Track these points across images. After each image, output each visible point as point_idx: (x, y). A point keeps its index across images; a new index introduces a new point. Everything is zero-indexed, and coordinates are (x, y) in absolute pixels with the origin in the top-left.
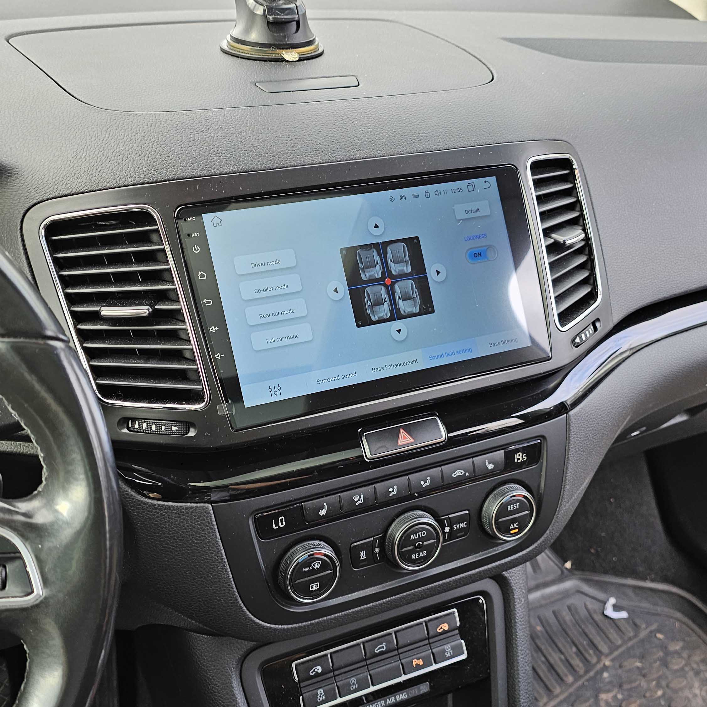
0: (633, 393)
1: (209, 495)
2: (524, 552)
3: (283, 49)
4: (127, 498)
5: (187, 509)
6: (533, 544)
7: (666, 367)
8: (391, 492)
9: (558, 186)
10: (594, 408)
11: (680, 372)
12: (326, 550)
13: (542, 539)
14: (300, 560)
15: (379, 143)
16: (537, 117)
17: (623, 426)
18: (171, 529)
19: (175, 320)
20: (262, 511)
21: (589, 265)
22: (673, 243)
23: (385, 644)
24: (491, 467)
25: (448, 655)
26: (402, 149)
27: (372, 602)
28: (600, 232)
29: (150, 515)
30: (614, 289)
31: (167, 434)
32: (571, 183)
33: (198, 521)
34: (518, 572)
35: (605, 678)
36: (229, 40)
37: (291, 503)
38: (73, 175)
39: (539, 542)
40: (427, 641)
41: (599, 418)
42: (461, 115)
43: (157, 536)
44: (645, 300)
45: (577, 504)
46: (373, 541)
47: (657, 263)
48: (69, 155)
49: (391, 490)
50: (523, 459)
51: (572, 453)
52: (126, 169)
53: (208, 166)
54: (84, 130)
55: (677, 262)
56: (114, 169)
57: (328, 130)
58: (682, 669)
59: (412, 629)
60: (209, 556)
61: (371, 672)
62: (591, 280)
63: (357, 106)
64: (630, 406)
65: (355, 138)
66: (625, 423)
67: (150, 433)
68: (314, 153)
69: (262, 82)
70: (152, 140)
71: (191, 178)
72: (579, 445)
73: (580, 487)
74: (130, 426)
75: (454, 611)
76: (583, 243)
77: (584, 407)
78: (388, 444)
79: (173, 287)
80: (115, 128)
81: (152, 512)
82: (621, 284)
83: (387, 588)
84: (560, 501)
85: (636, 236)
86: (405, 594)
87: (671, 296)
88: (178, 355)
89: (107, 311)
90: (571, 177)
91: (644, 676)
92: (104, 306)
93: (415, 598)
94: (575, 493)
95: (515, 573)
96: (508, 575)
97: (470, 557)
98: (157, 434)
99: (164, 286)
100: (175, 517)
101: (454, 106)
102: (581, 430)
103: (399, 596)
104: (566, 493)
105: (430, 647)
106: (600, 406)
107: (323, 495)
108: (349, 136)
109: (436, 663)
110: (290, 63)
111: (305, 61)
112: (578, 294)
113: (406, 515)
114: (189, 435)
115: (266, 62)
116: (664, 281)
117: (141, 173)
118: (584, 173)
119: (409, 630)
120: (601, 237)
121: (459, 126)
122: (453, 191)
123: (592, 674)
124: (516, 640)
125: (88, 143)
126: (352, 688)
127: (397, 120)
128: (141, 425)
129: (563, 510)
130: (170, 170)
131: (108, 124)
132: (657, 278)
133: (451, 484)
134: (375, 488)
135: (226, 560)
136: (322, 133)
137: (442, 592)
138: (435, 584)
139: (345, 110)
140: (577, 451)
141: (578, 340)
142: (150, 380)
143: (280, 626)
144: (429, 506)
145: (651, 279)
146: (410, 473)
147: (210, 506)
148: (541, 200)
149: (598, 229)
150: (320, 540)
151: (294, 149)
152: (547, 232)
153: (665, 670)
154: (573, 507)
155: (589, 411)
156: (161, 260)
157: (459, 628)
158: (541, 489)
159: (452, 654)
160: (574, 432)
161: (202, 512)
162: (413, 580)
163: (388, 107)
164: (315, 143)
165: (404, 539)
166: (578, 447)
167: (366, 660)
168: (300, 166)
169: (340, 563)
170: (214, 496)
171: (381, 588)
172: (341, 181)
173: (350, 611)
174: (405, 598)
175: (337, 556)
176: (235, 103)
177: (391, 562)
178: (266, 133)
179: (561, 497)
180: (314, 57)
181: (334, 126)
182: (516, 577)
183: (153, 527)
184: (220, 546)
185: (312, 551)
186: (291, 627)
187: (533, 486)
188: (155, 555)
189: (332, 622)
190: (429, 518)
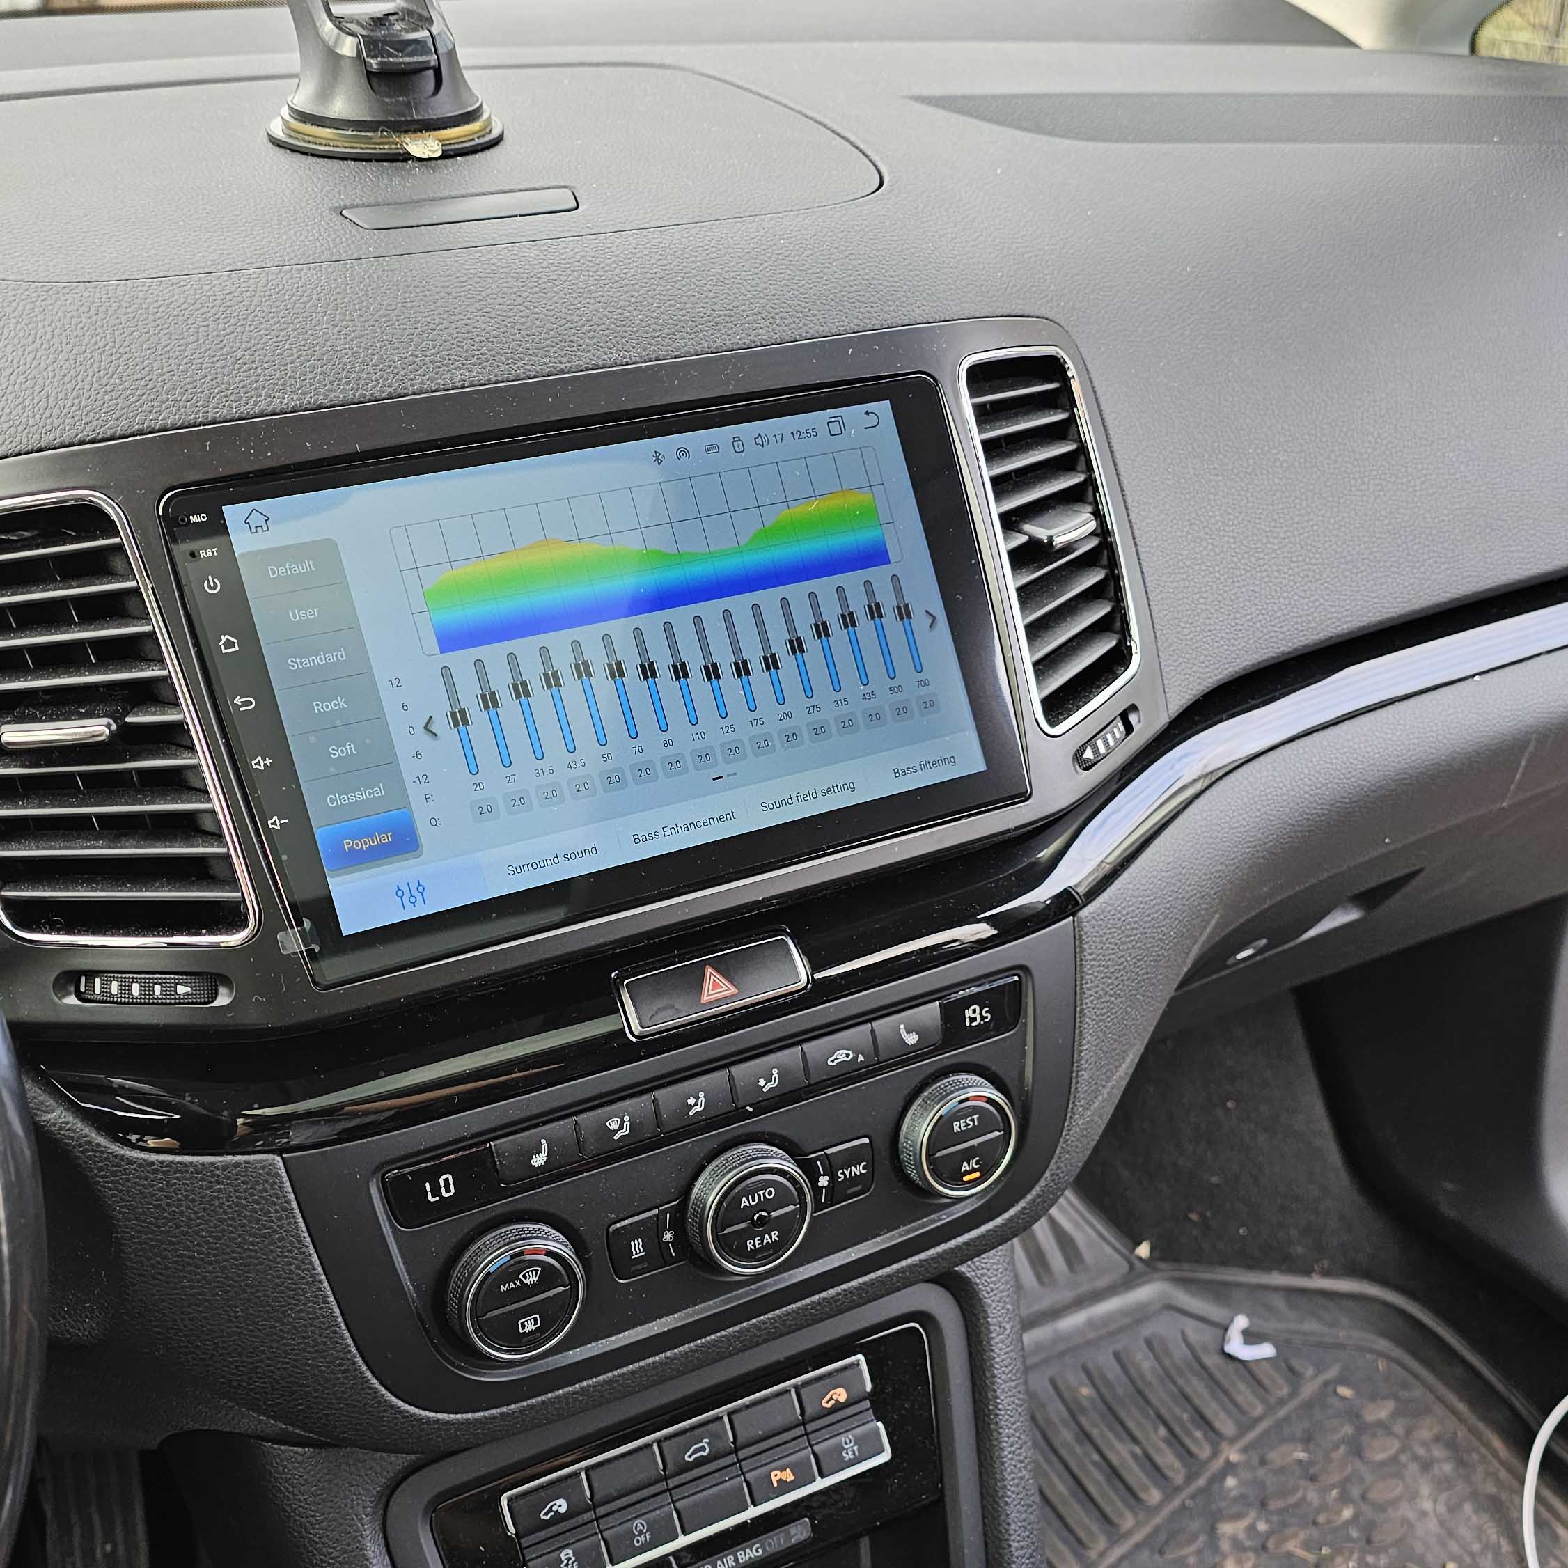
1: (286, 1135)
2: (999, 1221)
3: (406, 132)
4: (88, 1150)
5: (225, 1167)
6: (1017, 1202)
7: (1292, 805)
8: (691, 1107)
9: (1035, 417)
10: (1135, 900)
12: (554, 1243)
13: (1036, 1190)
14: (491, 1268)
15: (624, 334)
16: (981, 266)
17: (1203, 939)
18: (193, 1216)
19: (174, 748)
20: (399, 1164)
21: (1110, 589)
23: (706, 1441)
24: (912, 1039)
25: (849, 1456)
26: (675, 345)
27: (665, 1350)
28: (1133, 516)
29: (143, 1186)
30: (1167, 639)
31: (166, 1004)
32: (1064, 410)
33: (252, 1194)
34: (994, 1267)
35: (1230, 1490)
36: (289, 119)
37: (464, 1144)
39: (1029, 1197)
40: (802, 1428)
41: (1146, 922)
42: (808, 266)
43: (161, 1232)
45: (1110, 1110)
46: (657, 1216)
49: (691, 1101)
50: (983, 1018)
51: (1090, 1000)
52: (41, 411)
56: (14, 413)
57: (505, 308)
58: (1394, 1459)
59: (765, 1405)
60: (283, 1270)
61: (679, 1505)
62: (1114, 623)
63: (571, 254)
64: (1215, 894)
65: (569, 325)
66: (1208, 930)
67: (128, 1003)
68: (474, 360)
69: (357, 206)
70: (101, 345)
71: (194, 426)
72: (1104, 983)
73: (1113, 1075)
74: (83, 989)
75: (858, 1361)
76: (1093, 542)
77: (1111, 898)
78: (677, 1000)
79: (164, 673)
80: (14, 321)
81: (147, 1179)
82: (1183, 628)
83: (696, 1317)
84: (1070, 1106)
85: (1213, 520)
86: (737, 1328)
87: (1296, 650)
88: (187, 826)
89: (15, 734)
90: (1062, 398)
91: (1313, 1479)
92: (9, 722)
93: (761, 1336)
94: (1104, 1086)
95: (988, 1270)
96: (970, 1272)
97: (878, 1239)
98: (145, 1004)
99: (142, 670)
100: (201, 1187)
101: (791, 247)
102: (1108, 949)
103: (723, 1333)
104: (1083, 1087)
105: (809, 1441)
106: (1148, 896)
107: (538, 1121)
108: (553, 320)
109: (822, 1475)
110: (425, 162)
111: (459, 158)
112: (1089, 653)
113: (730, 1153)
114: (217, 1003)
115: (369, 163)
116: (1279, 617)
117: (77, 418)
118: (1093, 387)
119: (759, 1407)
120: (1136, 527)
121: (802, 290)
122: (797, 436)
123: (1201, 1482)
124: (997, 1415)
126: (638, 1541)
127: (663, 282)
128: (106, 987)
129: (1078, 1125)
130: (144, 409)
132: (1263, 611)
133: (825, 1080)
134: (655, 1100)
135: (323, 1277)
136: (492, 315)
137: (822, 1320)
138: (802, 1303)
139: (545, 264)
140: (1100, 996)
141: (1088, 754)
142: (123, 885)
143: (459, 1416)
144: (780, 1132)
145: (1251, 614)
146: (733, 1064)
147: (278, 1158)
148: (993, 449)
149: (1127, 509)
150: (538, 1221)
151: (428, 353)
152: (1010, 521)
153: (1358, 1464)
154: (1101, 1117)
155: (1124, 908)
156: (137, 613)
157: (872, 1396)
158: (1026, 1081)
159: (856, 1453)
160: (1091, 954)
161: (260, 1174)
162: (754, 1297)
163: (639, 255)
164: (477, 339)
165: (726, 1209)
166: (1101, 986)
167: (666, 1478)
168: (445, 390)
169: (584, 1268)
170: (297, 1136)
171: (683, 1318)
172: (538, 420)
173: (615, 1373)
174: (739, 1337)
175: (577, 1254)
176: (293, 255)
177: (702, 1259)
178: (363, 319)
179: (1072, 1097)
180: (479, 148)
181: (519, 299)
182: (990, 1278)
183: (151, 1213)
184: (307, 1247)
185: (518, 1247)
186: (485, 1417)
187: (1008, 1076)
188: (161, 1274)
189: (576, 1399)
190: (781, 1158)
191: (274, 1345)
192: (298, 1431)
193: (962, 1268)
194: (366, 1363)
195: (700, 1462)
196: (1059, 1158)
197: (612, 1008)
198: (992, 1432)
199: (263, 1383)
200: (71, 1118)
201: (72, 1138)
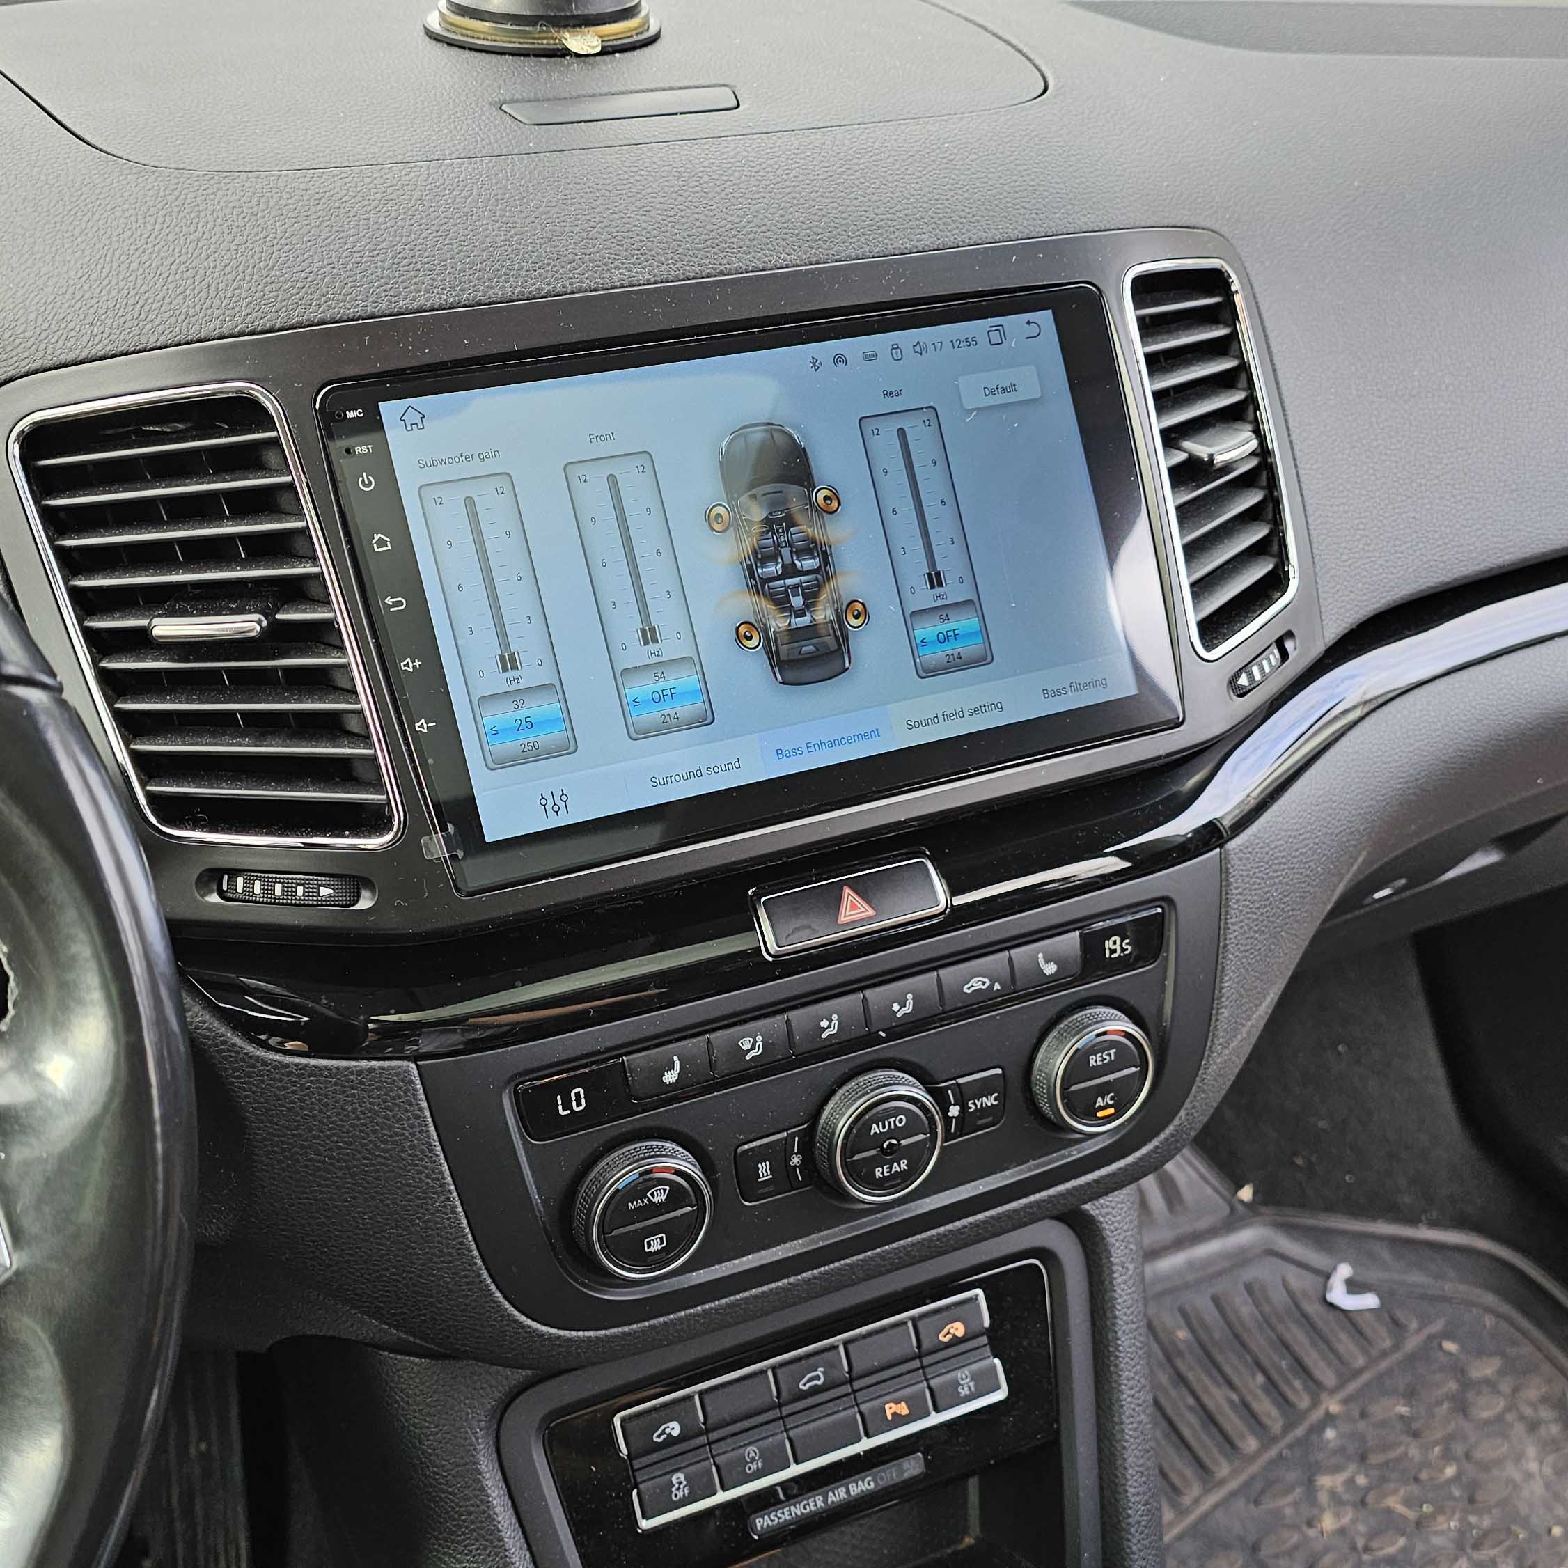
0: (1372, 799)
1: (416, 1043)
2: (1130, 1159)
3: (565, 26)
4: (223, 1051)
5: (360, 1072)
6: (1150, 1141)
7: (1446, 741)
8: (825, 1029)
9: (1196, 331)
10: (1283, 834)
11: (1478, 752)
12: (682, 1162)
13: (1170, 1129)
14: (621, 1185)
15: (785, 236)
16: (1147, 175)
17: (1349, 876)
18: (325, 1120)
19: (323, 647)
20: (531, 1076)
21: (1269, 510)
22: (1460, 459)
23: (822, 1369)
24: (1050, 969)
25: (964, 1392)
26: (836, 249)
27: (787, 1277)
28: (1294, 437)
29: (278, 1088)
30: (1326, 564)
31: (309, 905)
32: (1226, 325)
33: (385, 1101)
34: (1119, 1206)
35: (1329, 1441)
36: (445, 11)
37: (596, 1057)
38: (82, 317)
39: (1162, 1136)
40: (918, 1361)
41: (1295, 857)
42: (973, 170)
43: (294, 1136)
44: (1396, 590)
45: (1247, 1050)
46: (786, 1139)
47: (1424, 504)
48: (72, 273)
49: (824, 1024)
50: (1123, 950)
51: (1234, 935)
52: (202, 302)
53: (392, 293)
54: (105, 215)
55: (1469, 504)
56: (175, 302)
57: (666, 207)
58: (1499, 1419)
59: (881, 1335)
60: (413, 1178)
61: (791, 1433)
62: (1272, 546)
63: (732, 154)
64: (1364, 830)
65: (729, 226)
66: (1355, 868)
67: (270, 903)
68: (633, 260)
69: (517, 101)
70: (262, 235)
71: (353, 320)
72: (1249, 918)
73: (1253, 1014)
74: (225, 888)
75: (977, 1295)
76: (1253, 462)
77: (1259, 830)
78: (816, 922)
79: (316, 570)
80: (176, 209)
81: (281, 1081)
82: (1341, 554)
83: (821, 1244)
84: (1209, 1044)
85: (1375, 444)
86: (861, 1256)
87: (1455, 580)
88: (331, 726)
89: (165, 627)
90: (1225, 313)
91: (1416, 1435)
92: (159, 616)
93: (885, 1266)
94: (1243, 1025)
95: (1113, 1208)
96: (1097, 1212)
97: (1007, 1173)
98: (287, 904)
99: (294, 567)
100: (335, 1092)
101: (955, 151)
102: (1254, 883)
103: (848, 1261)
104: (1222, 1025)
105: (924, 1374)
106: (1297, 830)
107: (672, 1037)
108: (714, 220)
109: (937, 1410)
110: (583, 59)
111: (617, 55)
112: (1245, 577)
113: (861, 1079)
114: (359, 906)
115: (527, 59)
116: (1439, 546)
117: (237, 309)
118: (1257, 303)
119: (875, 1338)
120: (1297, 448)
121: (966, 195)
122: (956, 344)
123: (1299, 1432)
124: (1117, 1357)
125: (115, 245)
126: (750, 1468)
127: (825, 184)
128: (248, 886)
129: (1215, 1063)
130: (303, 302)
131: (159, 199)
132: (1424, 539)
133: (960, 1008)
134: (788, 1021)
135: (452, 1187)
136: (652, 214)
137: (946, 1252)
138: (929, 1233)
139: (706, 163)
140: (1245, 932)
141: (1243, 680)
142: (267, 782)
143: (581, 1333)
144: (913, 1059)
145: (1411, 541)
146: (867, 987)
147: (413, 1066)
148: (1156, 363)
149: (1288, 429)
150: (667, 1139)
151: (588, 251)
152: (1171, 437)
153: (1462, 1421)
154: (1238, 1056)
155: (1273, 842)
156: (288, 508)
157: (989, 1332)
158: (1165, 1016)
159: (973, 1389)
160: (1237, 888)
161: (394, 1081)
162: (879, 1225)
163: (803, 156)
164: (637, 238)
165: (856, 1136)
166: (1246, 921)
167: (780, 1406)
168: (603, 289)
169: (712, 1190)
170: (427, 1045)
171: (808, 1245)
172: (696, 322)
173: (738, 1297)
174: (862, 1266)
175: (703, 1172)
176: (453, 149)
177: (828, 1185)
178: (523, 215)
179: (1211, 1034)
180: (638, 45)
181: (680, 198)
182: (1115, 1217)
183: (284, 1115)
184: (437, 1155)
185: (648, 1164)
186: (606, 1336)
187: (1147, 1011)
188: (291, 1178)
189: (698, 1321)
190: (912, 1086)
191: (401, 1253)
192: (418, 1341)
193: (1087, 1207)
194: (491, 1276)
195: (815, 1391)
196: (1195, 1097)
197: (748, 925)
198: (1111, 1373)
199: (387, 1291)
200: (208, 1017)
201: (208, 1037)
